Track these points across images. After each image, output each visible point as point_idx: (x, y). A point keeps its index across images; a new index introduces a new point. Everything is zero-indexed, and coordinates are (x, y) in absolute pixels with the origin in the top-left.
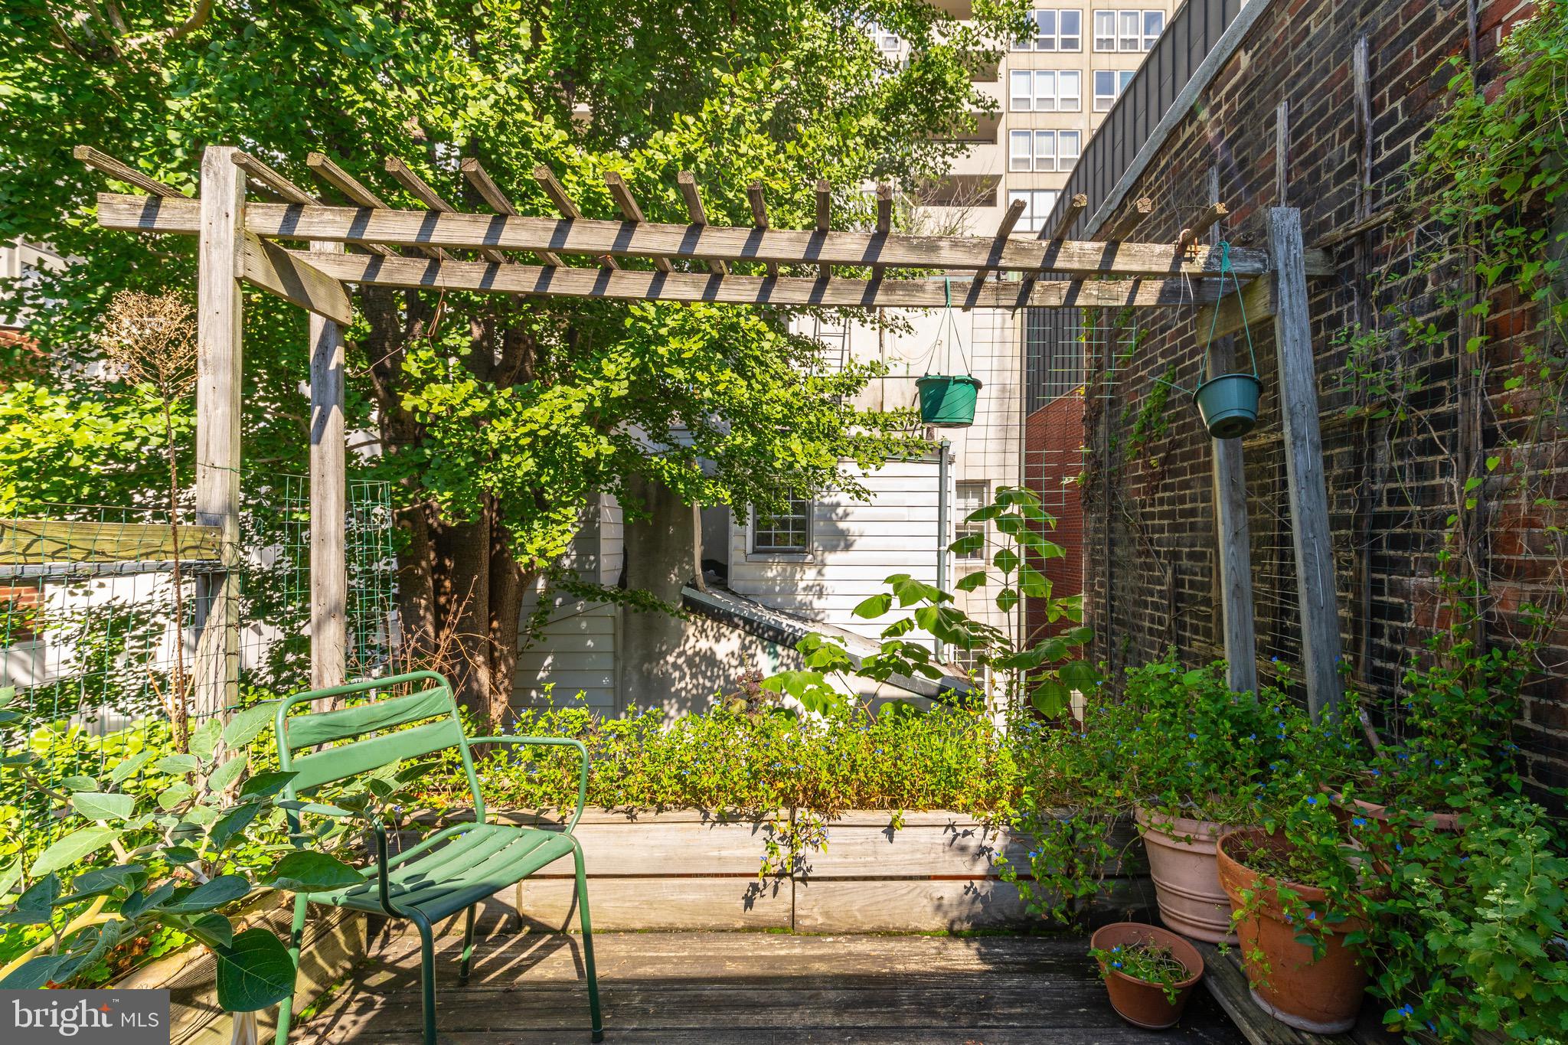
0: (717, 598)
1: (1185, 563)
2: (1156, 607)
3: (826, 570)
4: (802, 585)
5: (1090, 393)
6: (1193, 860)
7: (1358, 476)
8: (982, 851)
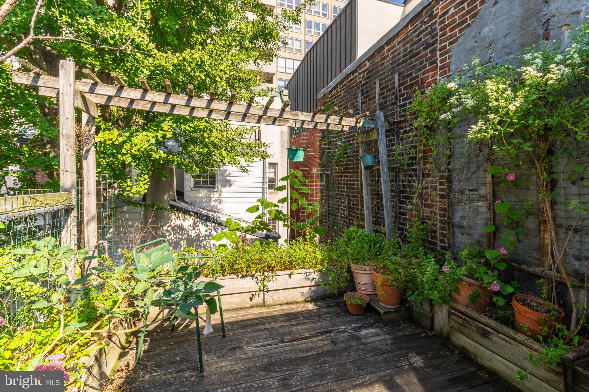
0: (182, 205)
1: (351, 198)
2: (343, 210)
3: (222, 194)
4: (213, 199)
5: (321, 145)
6: (365, 275)
7: (396, 181)
8: (314, 279)
